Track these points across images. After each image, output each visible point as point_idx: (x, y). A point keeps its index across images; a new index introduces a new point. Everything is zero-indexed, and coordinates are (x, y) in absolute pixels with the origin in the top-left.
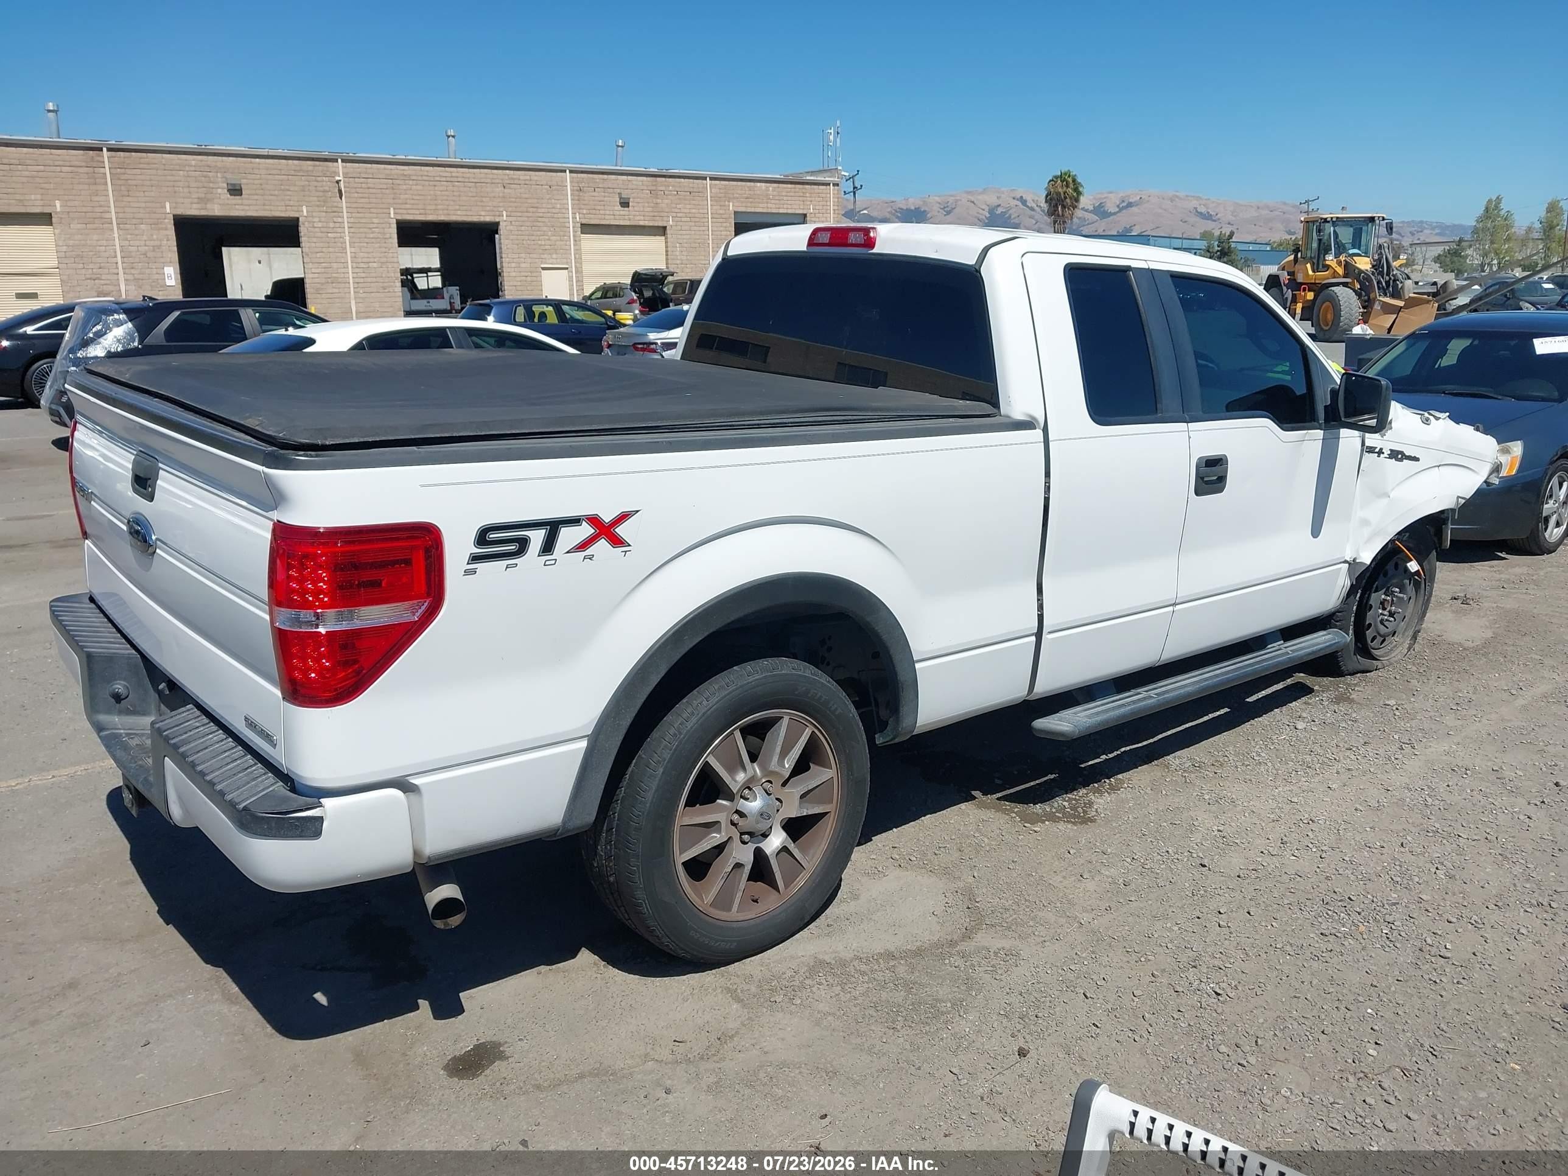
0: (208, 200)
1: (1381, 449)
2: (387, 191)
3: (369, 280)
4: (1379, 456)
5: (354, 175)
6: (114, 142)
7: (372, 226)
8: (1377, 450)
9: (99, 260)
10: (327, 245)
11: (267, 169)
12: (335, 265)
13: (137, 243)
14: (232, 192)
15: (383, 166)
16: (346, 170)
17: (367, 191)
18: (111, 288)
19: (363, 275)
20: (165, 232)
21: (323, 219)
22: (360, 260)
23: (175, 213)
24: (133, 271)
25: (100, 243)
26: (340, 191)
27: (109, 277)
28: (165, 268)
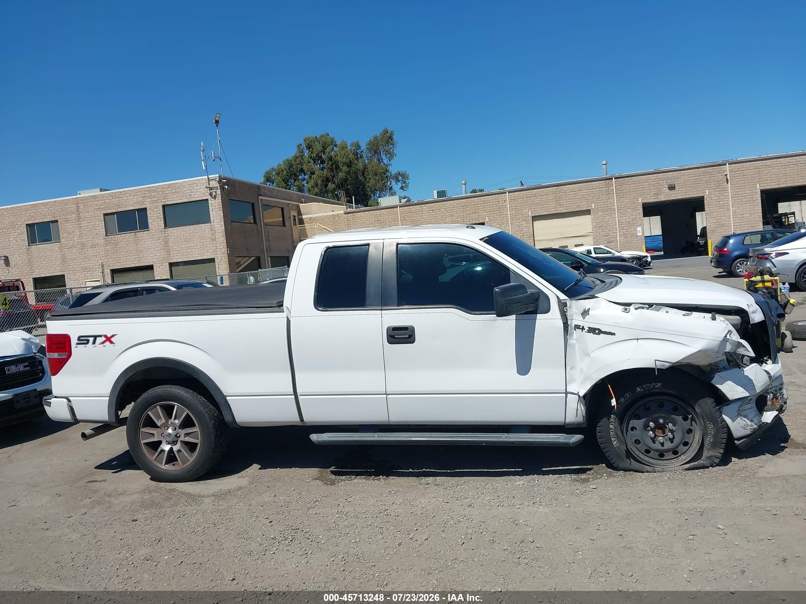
0: (659, 194)
1: (583, 327)
2: (755, 175)
3: (743, 223)
4: (582, 331)
5: (736, 170)
6: (617, 175)
7: (745, 195)
8: (581, 327)
9: (609, 227)
10: (719, 208)
11: (688, 175)
12: (723, 218)
13: (626, 218)
14: (670, 189)
15: (753, 163)
16: (731, 169)
17: (743, 177)
18: (613, 239)
19: (740, 221)
20: (638, 211)
21: (717, 195)
22: (737, 214)
23: (643, 202)
24: (623, 231)
25: (610, 220)
26: (727, 180)
27: (612, 234)
28: (638, 228)
